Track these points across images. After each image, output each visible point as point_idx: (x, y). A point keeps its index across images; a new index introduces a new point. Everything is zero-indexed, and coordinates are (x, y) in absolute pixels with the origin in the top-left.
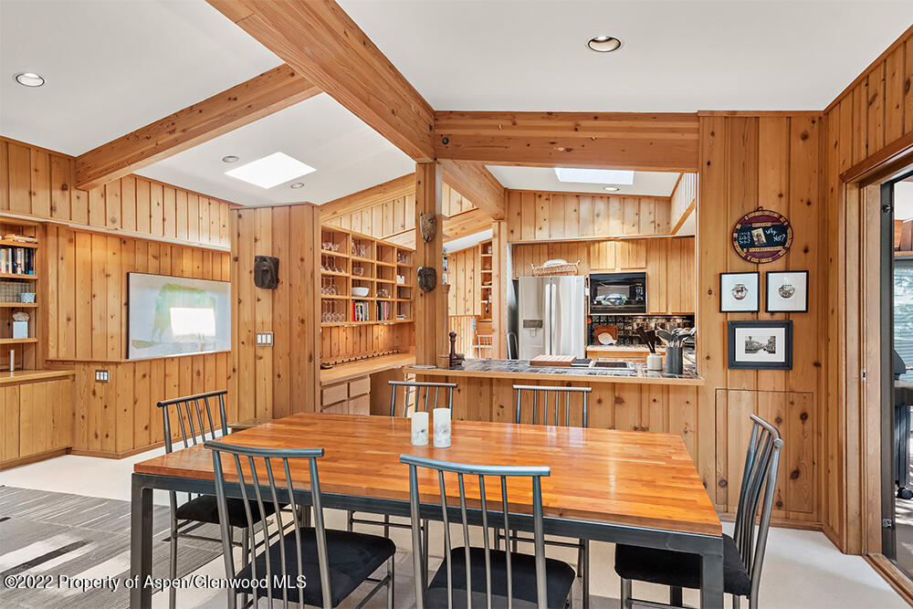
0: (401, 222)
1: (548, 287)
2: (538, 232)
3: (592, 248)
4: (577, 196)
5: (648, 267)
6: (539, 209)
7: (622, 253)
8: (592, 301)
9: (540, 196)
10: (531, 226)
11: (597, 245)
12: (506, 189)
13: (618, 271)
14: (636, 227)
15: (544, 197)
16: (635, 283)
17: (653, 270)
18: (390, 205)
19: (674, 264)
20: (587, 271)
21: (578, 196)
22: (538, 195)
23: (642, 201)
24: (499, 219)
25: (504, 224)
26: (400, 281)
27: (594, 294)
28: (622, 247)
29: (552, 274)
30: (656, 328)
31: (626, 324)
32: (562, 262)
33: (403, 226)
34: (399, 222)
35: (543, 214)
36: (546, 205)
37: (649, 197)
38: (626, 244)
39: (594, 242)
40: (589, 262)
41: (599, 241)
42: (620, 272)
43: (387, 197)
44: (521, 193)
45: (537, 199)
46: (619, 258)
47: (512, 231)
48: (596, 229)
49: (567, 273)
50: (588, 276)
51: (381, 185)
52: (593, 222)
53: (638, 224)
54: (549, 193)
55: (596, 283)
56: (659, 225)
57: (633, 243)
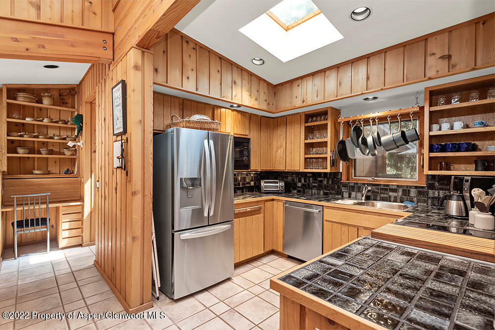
2: (185, 82)
5: (250, 135)
6: (186, 57)
9: (187, 42)
11: (219, 110)
14: (257, 102)
15: (192, 45)
17: (253, 136)
21: (221, 58)
22: (185, 39)
23: (260, 83)
25: (150, 57)
36: (193, 54)
45: (185, 44)
46: (233, 124)
47: (157, 70)
48: (234, 94)
52: (232, 88)
53: (258, 99)
54: (196, 43)
56: (268, 104)
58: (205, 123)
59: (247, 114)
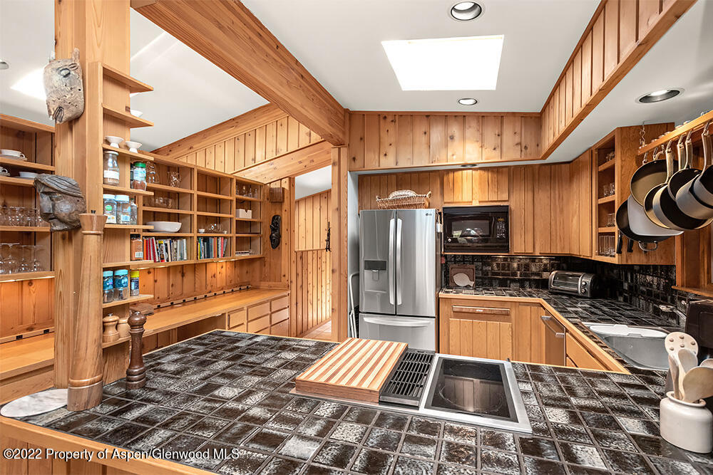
0: (252, 156)
1: (392, 222)
2: (383, 159)
3: (445, 179)
4: (427, 116)
5: (512, 199)
6: (383, 134)
7: (480, 184)
8: (446, 239)
9: (385, 118)
10: (374, 152)
11: (451, 175)
12: (347, 111)
13: (476, 204)
14: (498, 151)
15: (389, 119)
16: (495, 218)
17: (518, 201)
18: (242, 139)
19: (543, 196)
20: (440, 204)
21: (429, 116)
22: (382, 116)
23: (505, 120)
24: (339, 144)
25: (344, 151)
26: (245, 215)
27: (448, 231)
28: (480, 176)
29: (398, 207)
30: (518, 269)
31: (485, 264)
32: (411, 193)
33: (254, 160)
34: (250, 155)
35: (388, 138)
36: (391, 127)
37: (514, 114)
38: (485, 174)
39: (448, 171)
40: (442, 194)
41: (454, 171)
42: (478, 205)
43: (239, 131)
44: (363, 114)
45: (382, 121)
46: (476, 189)
47: (354, 159)
48: (450, 154)
49: (416, 206)
50: (441, 210)
51: (233, 119)
52: (447, 146)
53: (499, 147)
54: (395, 114)
55: (450, 218)
56: (526, 148)
57: (493, 171)
58: (402, 199)
59: (504, 169)
